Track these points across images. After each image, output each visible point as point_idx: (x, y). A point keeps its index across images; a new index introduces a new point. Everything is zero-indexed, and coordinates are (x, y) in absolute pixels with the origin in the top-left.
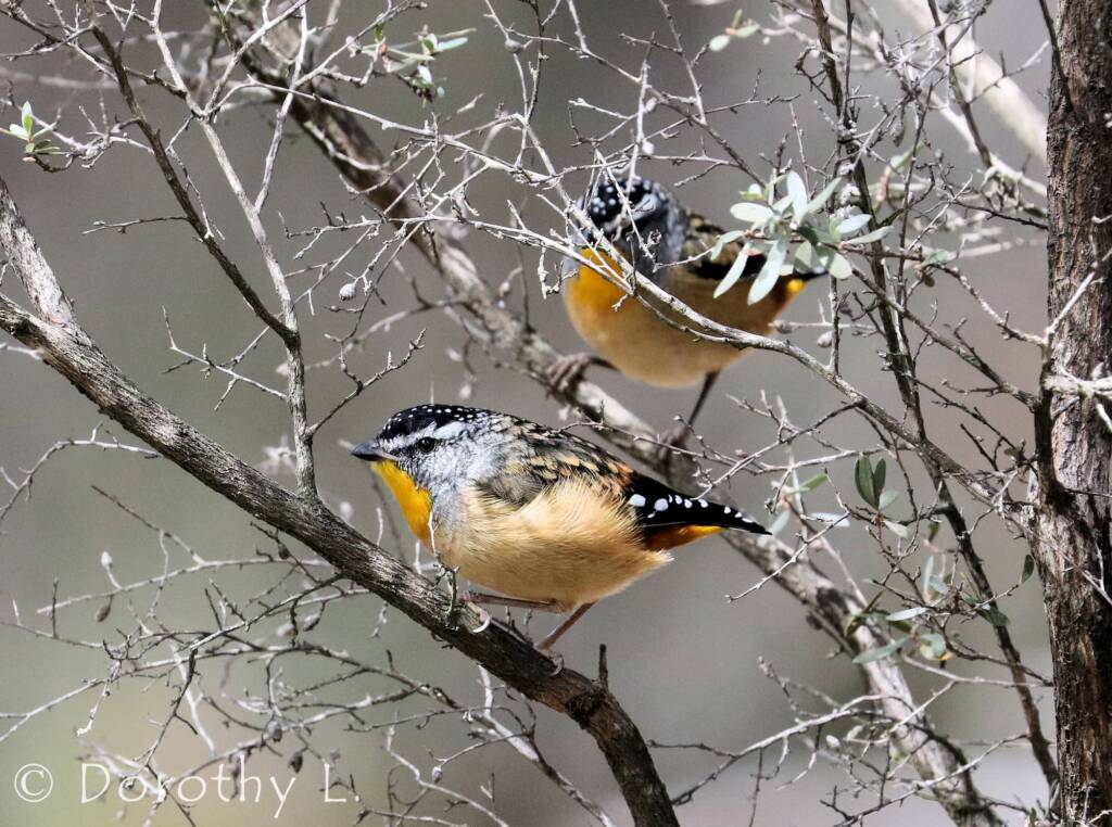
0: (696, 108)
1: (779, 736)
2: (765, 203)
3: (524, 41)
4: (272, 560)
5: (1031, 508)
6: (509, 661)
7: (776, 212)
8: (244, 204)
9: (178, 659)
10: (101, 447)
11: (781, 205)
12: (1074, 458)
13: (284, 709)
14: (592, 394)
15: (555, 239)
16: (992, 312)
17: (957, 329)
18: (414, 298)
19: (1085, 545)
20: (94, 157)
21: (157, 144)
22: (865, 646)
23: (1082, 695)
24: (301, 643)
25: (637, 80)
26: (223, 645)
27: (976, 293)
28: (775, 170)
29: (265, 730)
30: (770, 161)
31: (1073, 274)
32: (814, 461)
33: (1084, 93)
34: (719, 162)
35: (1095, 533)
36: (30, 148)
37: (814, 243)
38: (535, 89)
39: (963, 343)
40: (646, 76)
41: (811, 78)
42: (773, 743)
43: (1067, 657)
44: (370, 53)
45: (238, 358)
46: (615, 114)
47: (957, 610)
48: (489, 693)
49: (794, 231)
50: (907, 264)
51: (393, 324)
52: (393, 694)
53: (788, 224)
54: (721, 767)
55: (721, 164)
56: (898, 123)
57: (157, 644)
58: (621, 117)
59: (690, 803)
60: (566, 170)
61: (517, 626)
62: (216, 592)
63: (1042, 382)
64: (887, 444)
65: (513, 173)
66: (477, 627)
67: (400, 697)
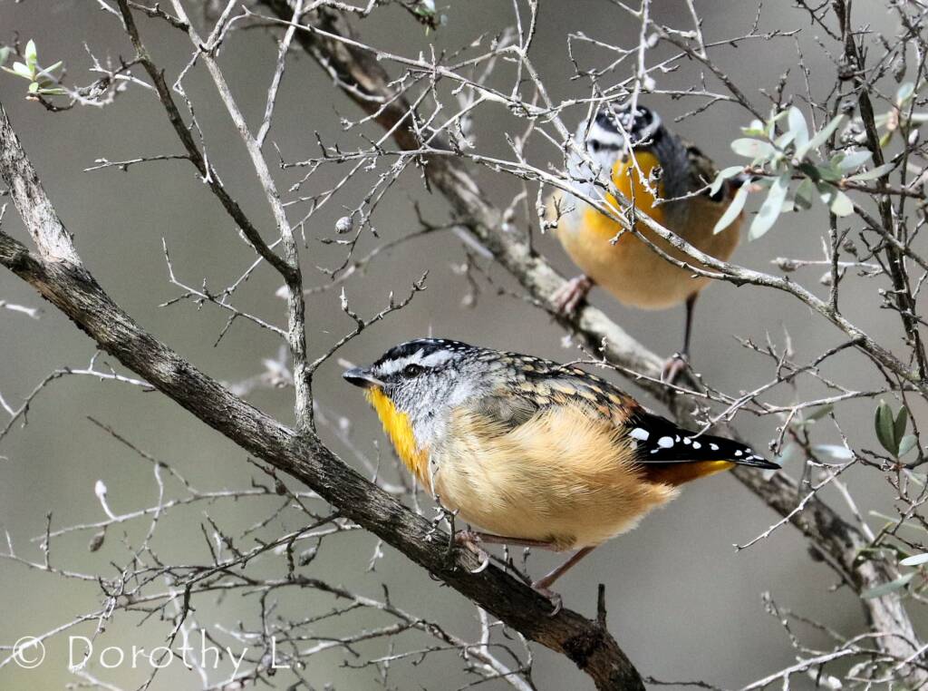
0: (697, 42)
1: (779, 674)
2: (766, 139)
4: (268, 492)
6: (506, 601)
7: (777, 148)
8: (246, 137)
9: (173, 593)
10: (98, 376)
11: (784, 141)
13: (278, 642)
14: (595, 320)
15: (553, 173)
21: (161, 83)
22: (867, 579)
24: (297, 577)
25: (638, 14)
26: (219, 579)
28: (775, 106)
29: (260, 662)
30: (771, 97)
32: (819, 402)
34: (719, 96)
36: (33, 88)
37: (815, 180)
38: (533, 21)
40: (646, 11)
41: (812, 12)
42: (773, 681)
46: (614, 48)
48: (485, 628)
49: (795, 167)
50: (908, 200)
52: (389, 629)
53: (790, 160)
55: (721, 99)
56: (899, 59)
57: (153, 578)
58: (621, 51)
60: (565, 104)
61: (515, 564)
62: (211, 525)
64: (893, 385)
65: (511, 107)
66: (476, 567)
67: (397, 632)
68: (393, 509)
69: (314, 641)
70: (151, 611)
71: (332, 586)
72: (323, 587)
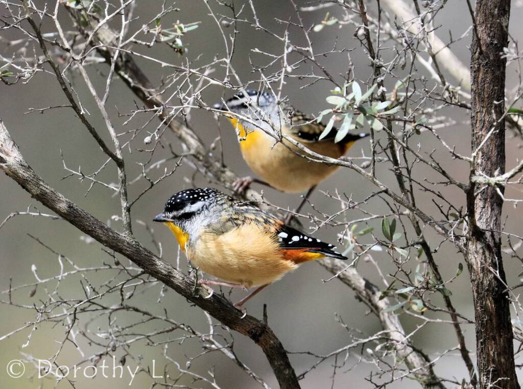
0: (310, 52)
1: (345, 348)
2: (342, 96)
3: (230, 21)
4: (111, 267)
5: (465, 238)
6: (222, 312)
7: (347, 100)
8: (97, 100)
9: (68, 313)
10: (31, 215)
11: (350, 97)
12: (484, 215)
13: (117, 337)
16: (447, 147)
17: (431, 154)
18: (170, 152)
19: (490, 255)
20: (29, 78)
22: (382, 309)
23: (488, 326)
24: (125, 305)
25: (283, 39)
26: (89, 306)
27: (440, 137)
28: (346, 81)
29: (108, 347)
30: (344, 77)
31: (483, 130)
32: (360, 220)
33: (488, 46)
34: (320, 77)
35: (494, 250)
37: (365, 114)
38: (233, 47)
39: (434, 161)
40: (287, 37)
41: (361, 41)
42: (342, 351)
43: (482, 307)
44: (154, 32)
45: (96, 173)
46: (272, 56)
47: (428, 289)
48: (211, 328)
49: (356, 109)
51: (160, 165)
52: (167, 329)
53: (353, 105)
54: (318, 363)
55: (321, 79)
56: (403, 59)
57: (58, 306)
58: (275, 57)
59: (304, 379)
60: (249, 82)
61: (225, 296)
62: (85, 281)
63: (470, 178)
64: (394, 212)
66: (207, 295)
67: (171, 331)
68: (168, 269)
69: (133, 336)
70: (58, 322)
71: (141, 310)
72: (137, 310)
